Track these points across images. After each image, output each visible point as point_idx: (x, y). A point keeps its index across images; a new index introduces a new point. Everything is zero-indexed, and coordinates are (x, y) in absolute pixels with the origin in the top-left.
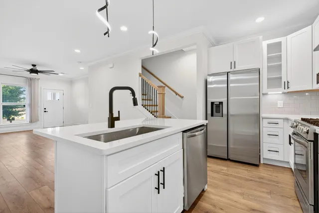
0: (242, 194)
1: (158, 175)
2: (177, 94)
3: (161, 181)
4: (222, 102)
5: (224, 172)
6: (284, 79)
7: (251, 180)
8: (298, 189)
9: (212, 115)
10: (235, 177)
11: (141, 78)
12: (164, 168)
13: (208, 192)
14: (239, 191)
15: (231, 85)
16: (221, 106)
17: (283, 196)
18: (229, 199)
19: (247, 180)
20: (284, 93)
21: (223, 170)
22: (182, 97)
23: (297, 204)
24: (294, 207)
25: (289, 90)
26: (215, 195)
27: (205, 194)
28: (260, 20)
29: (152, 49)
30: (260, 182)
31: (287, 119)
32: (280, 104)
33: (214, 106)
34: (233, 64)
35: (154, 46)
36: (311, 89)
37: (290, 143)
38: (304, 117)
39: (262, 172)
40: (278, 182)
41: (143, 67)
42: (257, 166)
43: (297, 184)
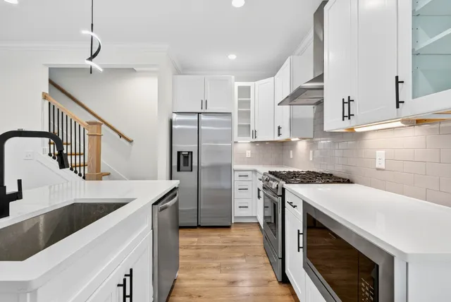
0: (219, 267)
1: (124, 285)
2: (121, 136)
3: (128, 293)
4: (192, 152)
5: (195, 244)
6: (252, 128)
7: (226, 247)
8: (267, 244)
9: (179, 170)
10: (210, 247)
11: (47, 102)
12: (131, 270)
13: (179, 279)
14: (215, 265)
15: (202, 127)
16: (190, 156)
17: (255, 256)
18: (207, 279)
19: (221, 247)
20: (252, 142)
21: (193, 242)
22: (130, 141)
23: (267, 260)
24: (265, 264)
25: (256, 140)
26: (190, 280)
27: (177, 283)
28: (232, 57)
29: (89, 63)
30: (232, 246)
31: (255, 171)
32: (248, 153)
33: (182, 157)
34: (204, 103)
35: (93, 57)
36: (272, 140)
37: (259, 197)
38: (271, 170)
39: (234, 234)
40: (249, 242)
41: (51, 82)
42: (228, 227)
43: (266, 238)
